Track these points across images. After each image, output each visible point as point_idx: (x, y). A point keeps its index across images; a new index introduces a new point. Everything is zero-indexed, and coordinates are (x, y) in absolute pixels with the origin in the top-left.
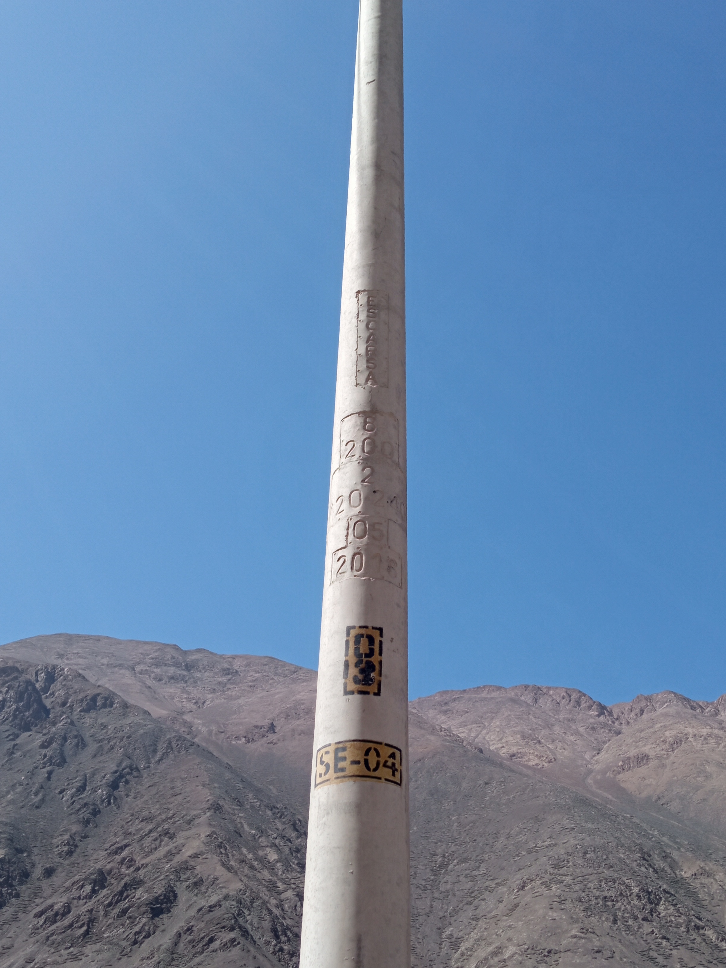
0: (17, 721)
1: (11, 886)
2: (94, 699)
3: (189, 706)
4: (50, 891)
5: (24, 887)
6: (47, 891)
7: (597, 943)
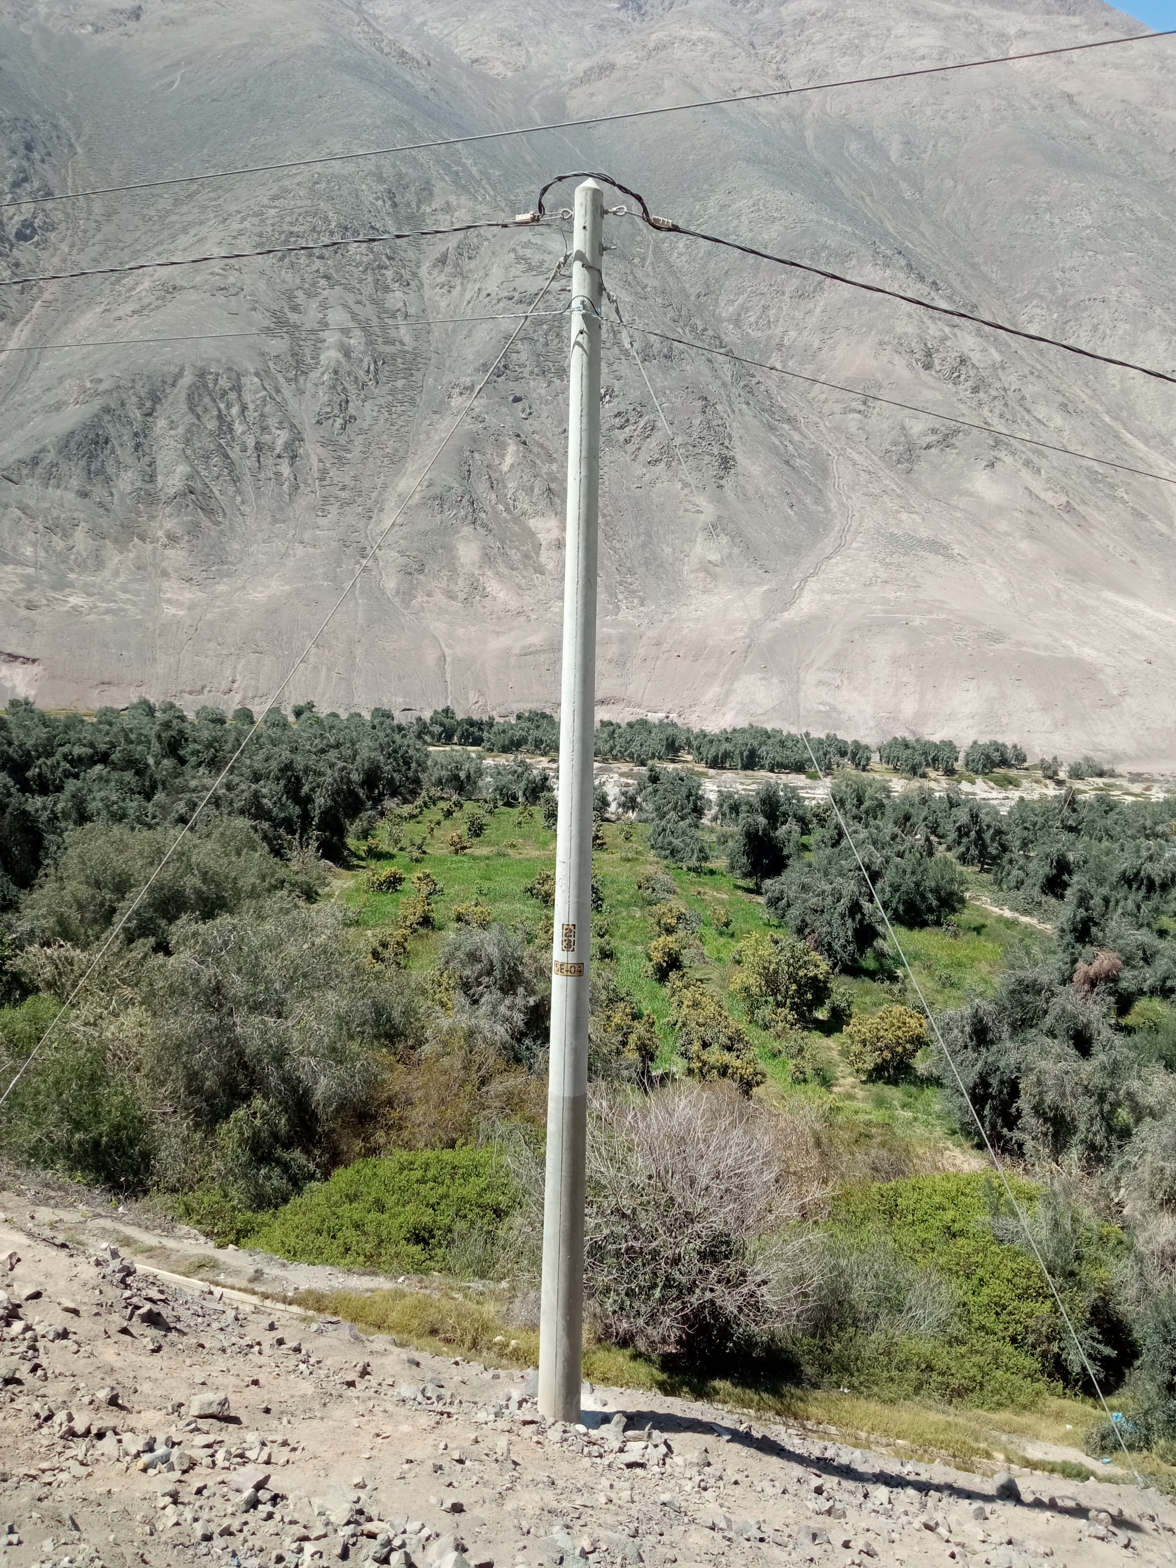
7: (231, 280)
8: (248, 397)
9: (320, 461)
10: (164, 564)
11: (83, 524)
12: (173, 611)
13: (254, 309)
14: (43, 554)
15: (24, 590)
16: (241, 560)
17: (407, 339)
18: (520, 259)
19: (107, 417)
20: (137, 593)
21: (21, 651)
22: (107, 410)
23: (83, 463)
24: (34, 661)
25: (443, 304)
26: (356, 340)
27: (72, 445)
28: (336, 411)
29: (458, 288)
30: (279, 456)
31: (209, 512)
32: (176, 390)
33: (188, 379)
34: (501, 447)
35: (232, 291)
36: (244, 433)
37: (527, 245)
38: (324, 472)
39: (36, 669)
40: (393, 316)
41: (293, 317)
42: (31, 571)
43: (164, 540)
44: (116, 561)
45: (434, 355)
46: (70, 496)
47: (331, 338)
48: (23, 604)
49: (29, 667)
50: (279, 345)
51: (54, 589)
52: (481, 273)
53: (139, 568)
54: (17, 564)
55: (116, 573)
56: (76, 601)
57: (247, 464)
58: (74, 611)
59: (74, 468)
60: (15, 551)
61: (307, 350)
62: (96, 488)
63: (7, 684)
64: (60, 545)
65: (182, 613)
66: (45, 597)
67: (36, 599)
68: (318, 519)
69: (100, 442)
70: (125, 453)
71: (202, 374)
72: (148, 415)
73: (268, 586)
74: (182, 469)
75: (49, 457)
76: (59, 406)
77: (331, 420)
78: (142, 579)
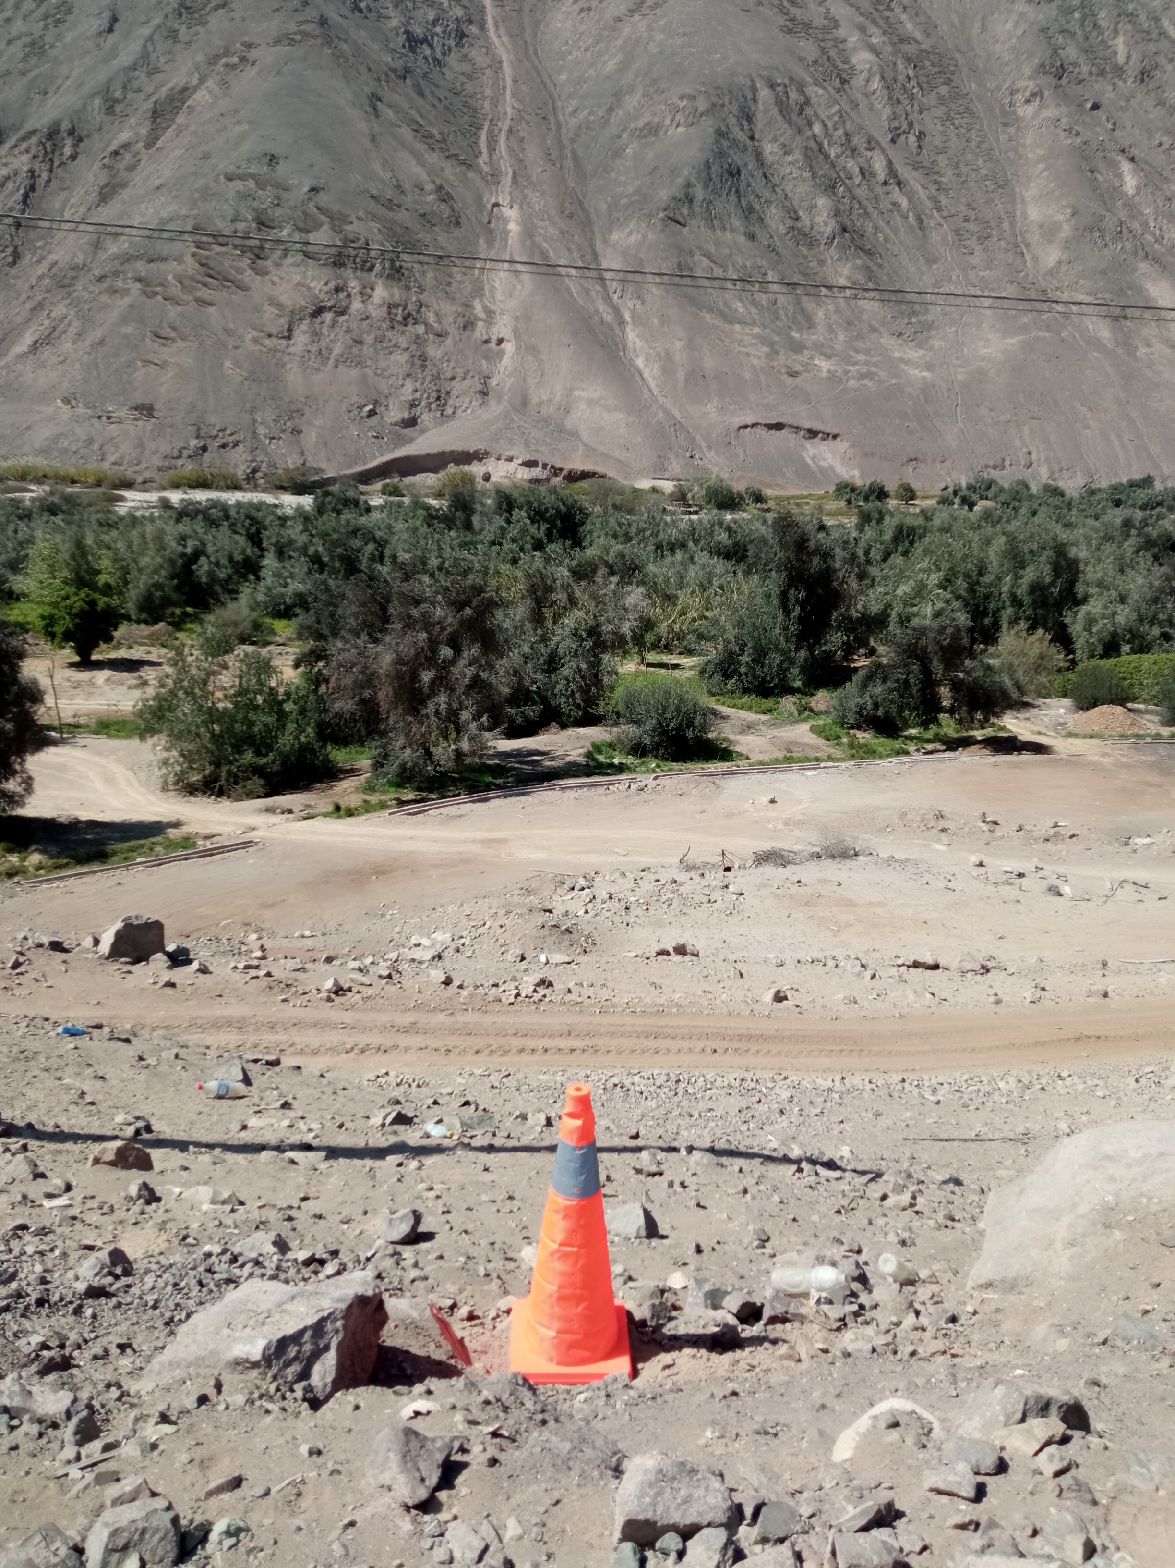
8: (823, 114)
9: (923, 187)
10: (865, 316)
12: (916, 372)
14: (754, 311)
15: (771, 353)
19: (725, 143)
20: (867, 352)
21: (816, 426)
22: (721, 134)
23: (733, 198)
24: (835, 437)
26: (877, 39)
27: (714, 176)
28: (905, 126)
30: (885, 183)
31: (869, 253)
32: (760, 106)
33: (764, 93)
34: (1113, 165)
36: (838, 157)
38: (935, 201)
39: (841, 446)
41: (798, 13)
42: (756, 330)
43: (849, 289)
44: (821, 315)
45: (958, 54)
46: (742, 239)
48: (783, 370)
49: (829, 442)
50: (807, 48)
51: (795, 351)
53: (849, 324)
54: (740, 323)
55: (831, 330)
56: (825, 365)
57: (862, 192)
58: (832, 377)
59: (726, 205)
60: (729, 307)
61: (833, 53)
62: (757, 229)
63: (823, 464)
64: (763, 299)
65: (925, 374)
66: (797, 361)
67: (789, 363)
68: (968, 257)
69: (734, 173)
70: (758, 184)
71: (772, 86)
72: (752, 138)
73: (988, 340)
74: (823, 202)
75: (699, 193)
76: (652, 130)
77: (903, 138)
78: (860, 336)
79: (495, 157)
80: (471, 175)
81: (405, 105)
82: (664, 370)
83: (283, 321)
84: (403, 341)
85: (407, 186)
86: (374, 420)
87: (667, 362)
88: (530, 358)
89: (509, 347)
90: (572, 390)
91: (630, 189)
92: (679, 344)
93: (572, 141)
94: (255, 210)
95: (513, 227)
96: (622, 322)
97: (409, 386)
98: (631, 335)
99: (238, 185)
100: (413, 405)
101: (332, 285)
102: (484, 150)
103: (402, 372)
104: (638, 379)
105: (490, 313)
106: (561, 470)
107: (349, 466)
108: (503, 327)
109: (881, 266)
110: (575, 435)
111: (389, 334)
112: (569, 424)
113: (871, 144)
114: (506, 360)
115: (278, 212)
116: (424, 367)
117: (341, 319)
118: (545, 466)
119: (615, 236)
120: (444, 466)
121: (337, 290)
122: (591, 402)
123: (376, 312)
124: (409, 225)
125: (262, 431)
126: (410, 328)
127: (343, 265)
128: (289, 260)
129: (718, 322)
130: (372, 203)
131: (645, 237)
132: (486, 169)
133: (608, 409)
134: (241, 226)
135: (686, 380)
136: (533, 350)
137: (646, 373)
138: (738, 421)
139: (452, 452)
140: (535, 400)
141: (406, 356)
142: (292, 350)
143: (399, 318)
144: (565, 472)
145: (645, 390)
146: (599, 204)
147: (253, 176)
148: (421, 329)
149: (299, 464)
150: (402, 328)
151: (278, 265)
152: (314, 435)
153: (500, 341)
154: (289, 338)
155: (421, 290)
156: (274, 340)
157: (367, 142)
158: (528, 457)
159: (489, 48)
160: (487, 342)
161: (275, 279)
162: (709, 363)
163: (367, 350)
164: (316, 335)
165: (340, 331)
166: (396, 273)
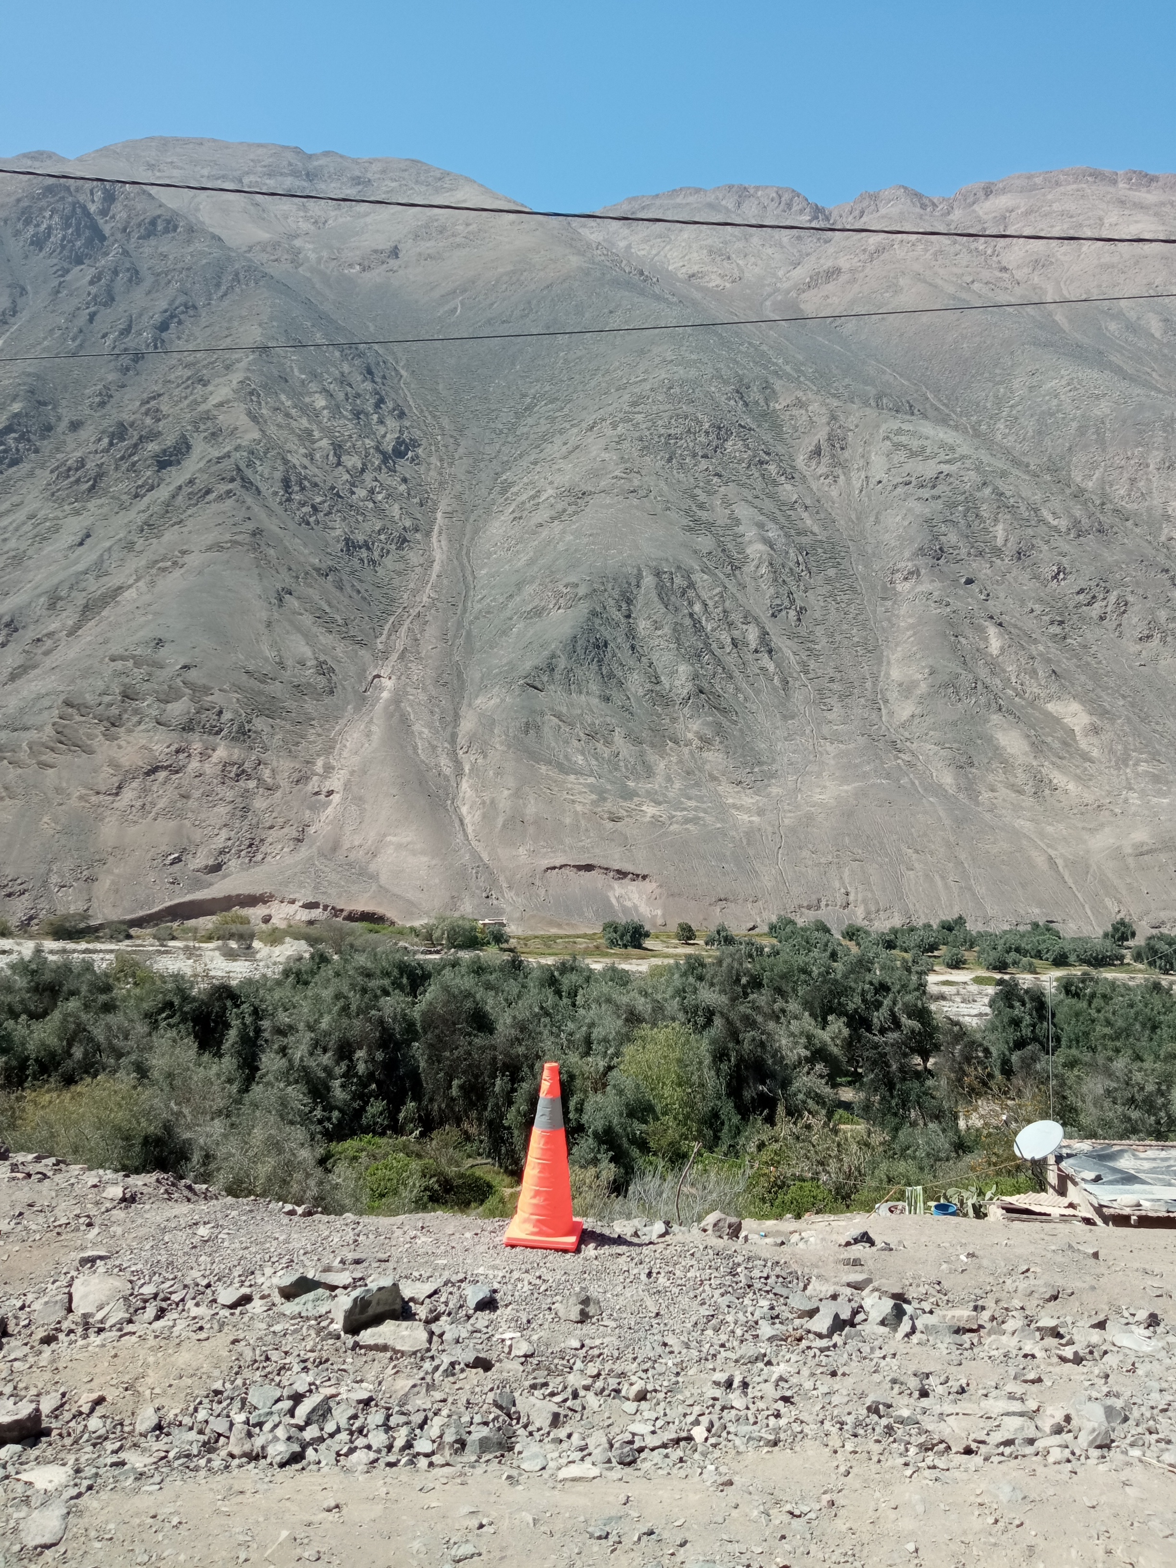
0: (66, 253)
1: (29, 440)
2: (153, 223)
3: (305, 226)
4: (74, 445)
5: (46, 442)
6: (71, 445)
7: (636, 483)
8: (705, 595)
9: (795, 653)
10: (707, 767)
11: (617, 729)
12: (745, 817)
13: (668, 509)
14: (594, 762)
15: (599, 800)
16: (774, 760)
17: (816, 529)
18: (898, 446)
19: (598, 621)
20: (700, 799)
21: (627, 867)
22: (594, 614)
23: (594, 666)
24: (644, 877)
25: (834, 493)
26: (773, 533)
27: (579, 648)
28: (787, 603)
29: (842, 477)
30: (756, 651)
31: (724, 711)
32: (643, 591)
33: (649, 580)
34: (981, 630)
35: (642, 493)
36: (714, 630)
37: (900, 431)
38: (804, 665)
39: (649, 886)
40: (792, 508)
41: (703, 515)
42: (591, 780)
43: (696, 742)
44: (662, 765)
45: (850, 543)
46: (596, 701)
47: (751, 533)
48: (606, 816)
49: (639, 883)
50: (705, 542)
51: (624, 799)
52: (861, 462)
53: (688, 773)
54: (576, 773)
55: (669, 779)
56: (650, 810)
57: (731, 660)
58: (656, 821)
59: (588, 673)
60: (569, 760)
61: (730, 546)
62: (614, 694)
63: (628, 904)
64: (606, 753)
65: (755, 819)
66: (621, 807)
67: (614, 809)
68: (825, 713)
69: (601, 646)
70: (625, 655)
71: (658, 574)
72: (628, 617)
73: (825, 787)
74: (684, 669)
75: (562, 663)
76: (538, 612)
77: (784, 613)
78: (697, 784)
79: (393, 637)
80: (362, 652)
81: (316, 598)
82: (484, 816)
83: (115, 781)
84: (230, 795)
85: (289, 663)
86: (177, 867)
87: (490, 809)
88: (354, 807)
89: (336, 798)
90: (385, 835)
91: (505, 661)
92: (506, 793)
93: (471, 623)
94: (125, 685)
95: (385, 695)
96: (459, 773)
97: (224, 833)
98: (465, 785)
99: (119, 665)
100: (222, 852)
101: (173, 748)
102: (385, 632)
103: (220, 822)
104: (457, 824)
105: (328, 768)
106: (342, 911)
107: (133, 911)
108: (336, 782)
109: (735, 723)
110: (374, 877)
111: (218, 789)
112: (372, 867)
113: (748, 618)
114: (330, 810)
115: (146, 686)
116: (244, 817)
117: (174, 777)
118: (325, 908)
119: (478, 701)
120: (228, 909)
121: (178, 751)
122: (399, 847)
123: (210, 768)
124: (278, 695)
125: (54, 879)
126: (241, 783)
127: (193, 730)
128: (142, 727)
129: (553, 773)
130: (245, 677)
131: (503, 700)
132: (380, 647)
133: (414, 853)
134: (107, 699)
135: (504, 826)
136: (359, 800)
137: (467, 821)
138: (546, 863)
139: (238, 896)
140: (347, 845)
141: (229, 807)
142: (115, 805)
143: (232, 775)
144: (345, 914)
145: (460, 835)
146: (474, 674)
147: (133, 657)
148: (252, 784)
149: (81, 911)
150: (233, 783)
151: (130, 731)
152: (108, 882)
153: (330, 793)
154: (117, 794)
155: (265, 749)
156: (101, 797)
157: (262, 628)
158: (311, 899)
159: (427, 551)
160: (317, 793)
161: (123, 743)
162: (531, 809)
163: (192, 804)
164: (145, 791)
165: (170, 787)
166: (243, 734)
